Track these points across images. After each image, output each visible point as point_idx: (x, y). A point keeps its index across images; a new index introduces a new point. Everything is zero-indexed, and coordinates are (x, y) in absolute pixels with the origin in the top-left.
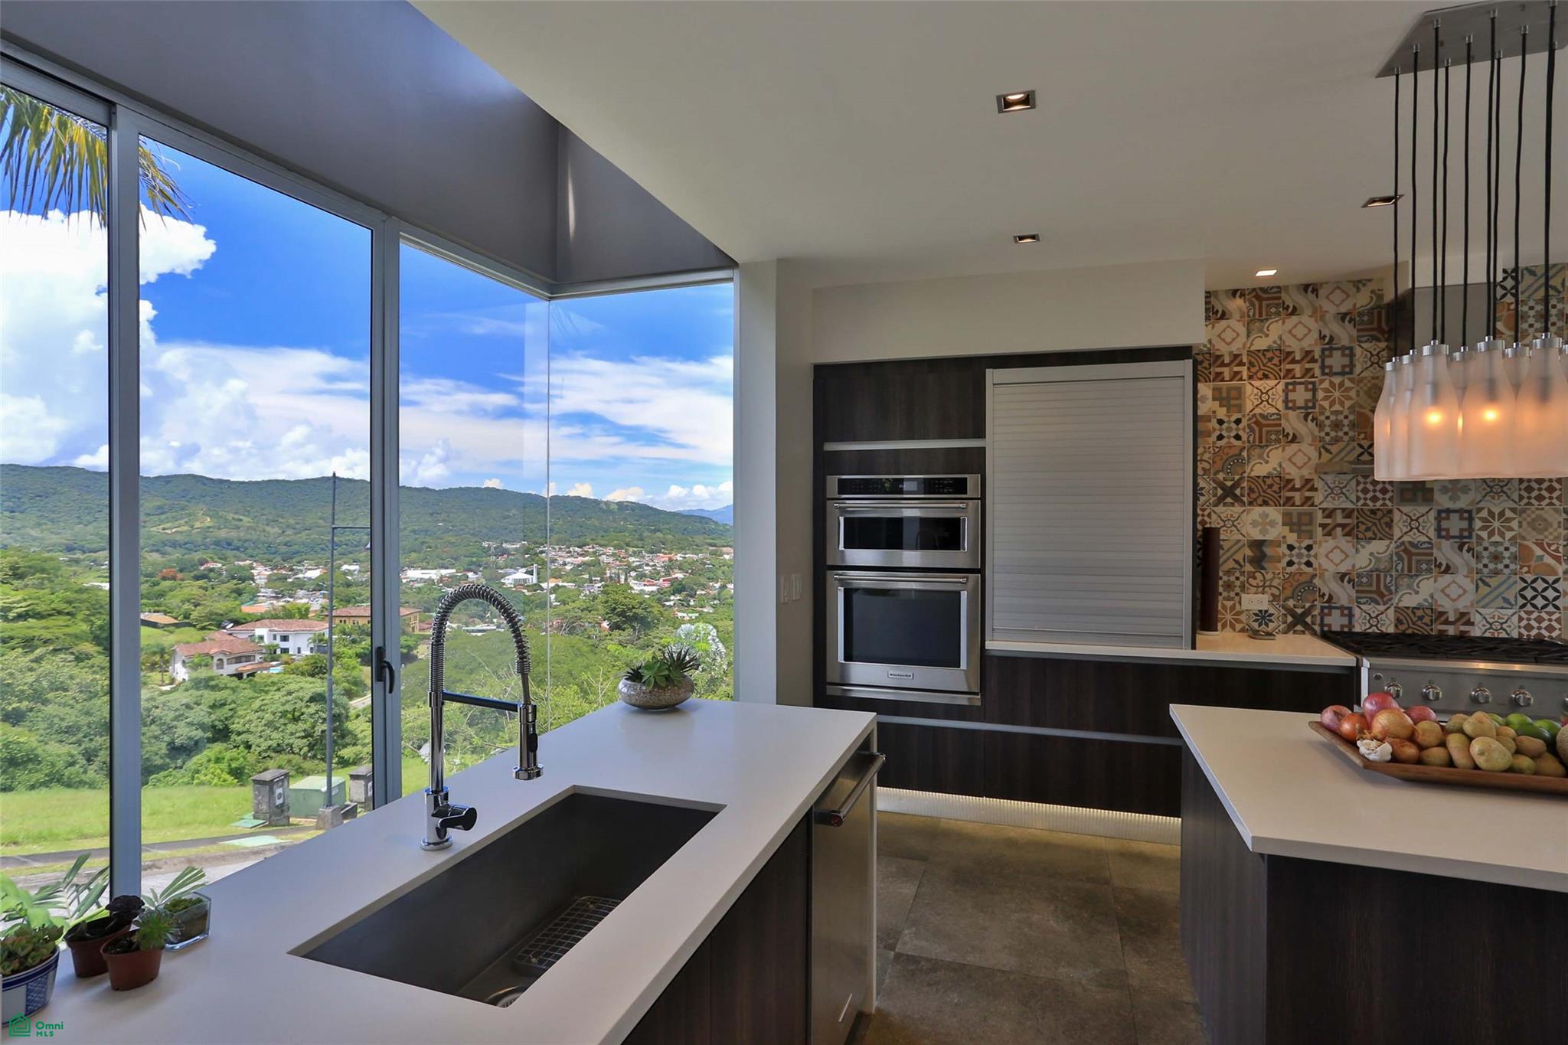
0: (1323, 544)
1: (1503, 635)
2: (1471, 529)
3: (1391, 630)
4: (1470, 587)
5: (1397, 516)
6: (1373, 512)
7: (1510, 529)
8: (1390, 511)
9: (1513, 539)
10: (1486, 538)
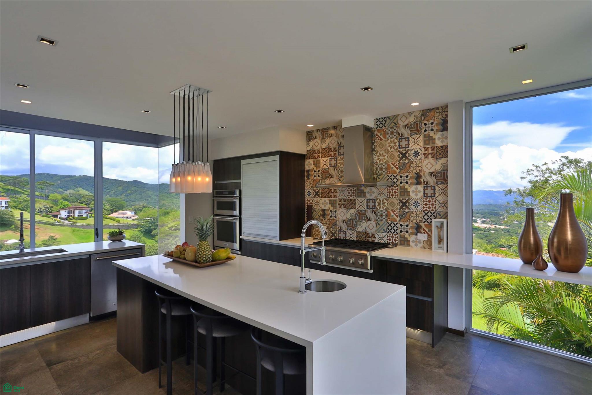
0: (339, 210)
1: (383, 242)
2: (375, 205)
3: (355, 239)
4: (375, 225)
5: (357, 201)
6: (351, 200)
7: (385, 206)
8: (355, 200)
9: (386, 209)
10: (379, 209)
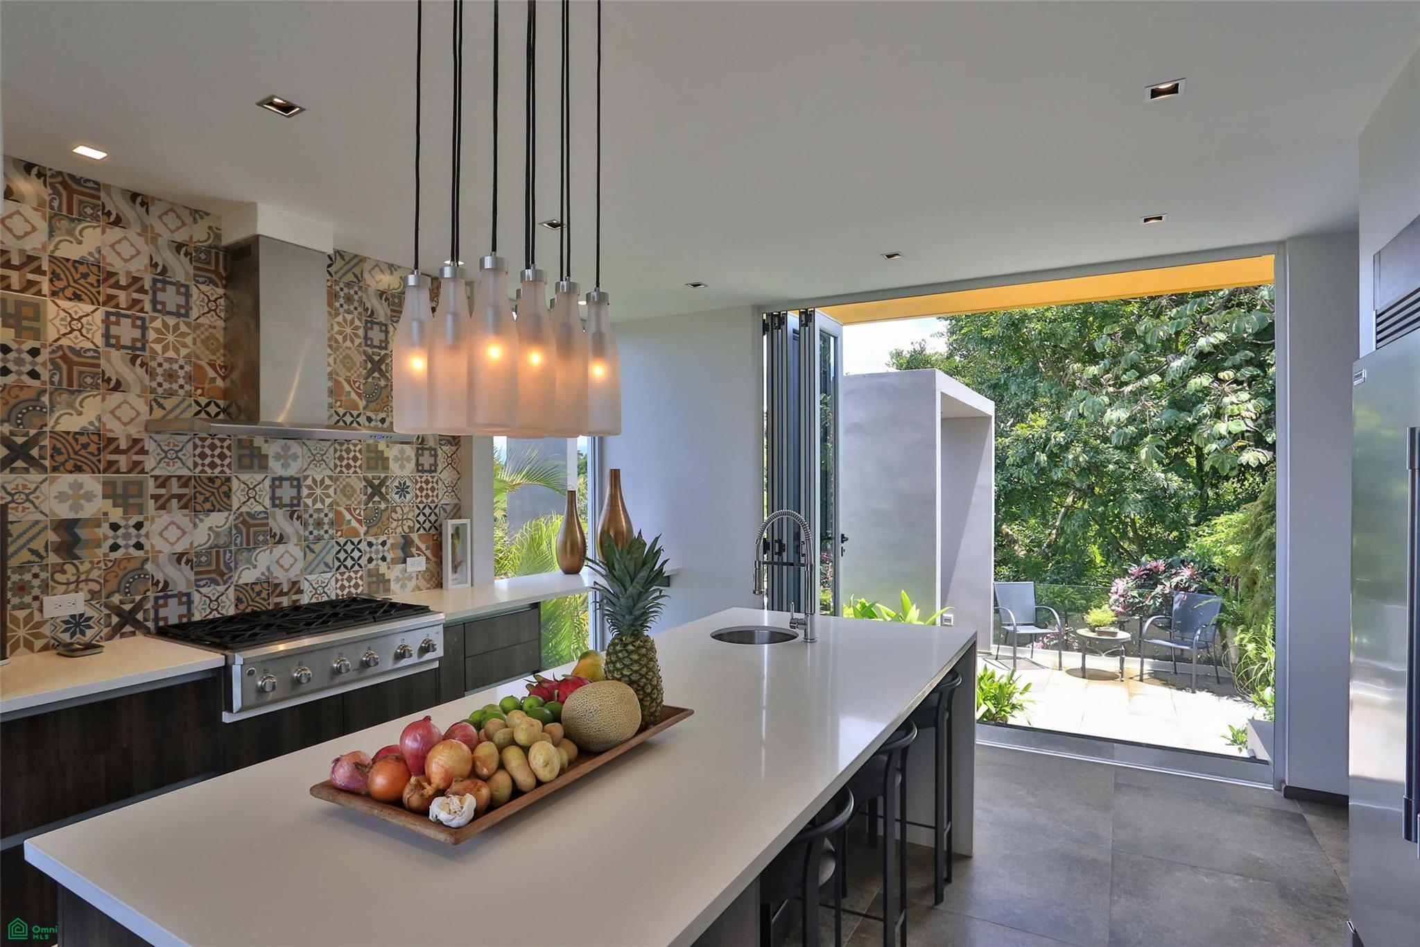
0: (157, 520)
1: (325, 599)
2: (299, 497)
3: (232, 611)
4: (299, 554)
5: (235, 484)
6: (211, 480)
7: (328, 496)
8: (228, 479)
9: (331, 505)
10: (311, 505)
